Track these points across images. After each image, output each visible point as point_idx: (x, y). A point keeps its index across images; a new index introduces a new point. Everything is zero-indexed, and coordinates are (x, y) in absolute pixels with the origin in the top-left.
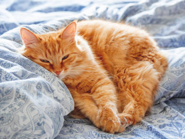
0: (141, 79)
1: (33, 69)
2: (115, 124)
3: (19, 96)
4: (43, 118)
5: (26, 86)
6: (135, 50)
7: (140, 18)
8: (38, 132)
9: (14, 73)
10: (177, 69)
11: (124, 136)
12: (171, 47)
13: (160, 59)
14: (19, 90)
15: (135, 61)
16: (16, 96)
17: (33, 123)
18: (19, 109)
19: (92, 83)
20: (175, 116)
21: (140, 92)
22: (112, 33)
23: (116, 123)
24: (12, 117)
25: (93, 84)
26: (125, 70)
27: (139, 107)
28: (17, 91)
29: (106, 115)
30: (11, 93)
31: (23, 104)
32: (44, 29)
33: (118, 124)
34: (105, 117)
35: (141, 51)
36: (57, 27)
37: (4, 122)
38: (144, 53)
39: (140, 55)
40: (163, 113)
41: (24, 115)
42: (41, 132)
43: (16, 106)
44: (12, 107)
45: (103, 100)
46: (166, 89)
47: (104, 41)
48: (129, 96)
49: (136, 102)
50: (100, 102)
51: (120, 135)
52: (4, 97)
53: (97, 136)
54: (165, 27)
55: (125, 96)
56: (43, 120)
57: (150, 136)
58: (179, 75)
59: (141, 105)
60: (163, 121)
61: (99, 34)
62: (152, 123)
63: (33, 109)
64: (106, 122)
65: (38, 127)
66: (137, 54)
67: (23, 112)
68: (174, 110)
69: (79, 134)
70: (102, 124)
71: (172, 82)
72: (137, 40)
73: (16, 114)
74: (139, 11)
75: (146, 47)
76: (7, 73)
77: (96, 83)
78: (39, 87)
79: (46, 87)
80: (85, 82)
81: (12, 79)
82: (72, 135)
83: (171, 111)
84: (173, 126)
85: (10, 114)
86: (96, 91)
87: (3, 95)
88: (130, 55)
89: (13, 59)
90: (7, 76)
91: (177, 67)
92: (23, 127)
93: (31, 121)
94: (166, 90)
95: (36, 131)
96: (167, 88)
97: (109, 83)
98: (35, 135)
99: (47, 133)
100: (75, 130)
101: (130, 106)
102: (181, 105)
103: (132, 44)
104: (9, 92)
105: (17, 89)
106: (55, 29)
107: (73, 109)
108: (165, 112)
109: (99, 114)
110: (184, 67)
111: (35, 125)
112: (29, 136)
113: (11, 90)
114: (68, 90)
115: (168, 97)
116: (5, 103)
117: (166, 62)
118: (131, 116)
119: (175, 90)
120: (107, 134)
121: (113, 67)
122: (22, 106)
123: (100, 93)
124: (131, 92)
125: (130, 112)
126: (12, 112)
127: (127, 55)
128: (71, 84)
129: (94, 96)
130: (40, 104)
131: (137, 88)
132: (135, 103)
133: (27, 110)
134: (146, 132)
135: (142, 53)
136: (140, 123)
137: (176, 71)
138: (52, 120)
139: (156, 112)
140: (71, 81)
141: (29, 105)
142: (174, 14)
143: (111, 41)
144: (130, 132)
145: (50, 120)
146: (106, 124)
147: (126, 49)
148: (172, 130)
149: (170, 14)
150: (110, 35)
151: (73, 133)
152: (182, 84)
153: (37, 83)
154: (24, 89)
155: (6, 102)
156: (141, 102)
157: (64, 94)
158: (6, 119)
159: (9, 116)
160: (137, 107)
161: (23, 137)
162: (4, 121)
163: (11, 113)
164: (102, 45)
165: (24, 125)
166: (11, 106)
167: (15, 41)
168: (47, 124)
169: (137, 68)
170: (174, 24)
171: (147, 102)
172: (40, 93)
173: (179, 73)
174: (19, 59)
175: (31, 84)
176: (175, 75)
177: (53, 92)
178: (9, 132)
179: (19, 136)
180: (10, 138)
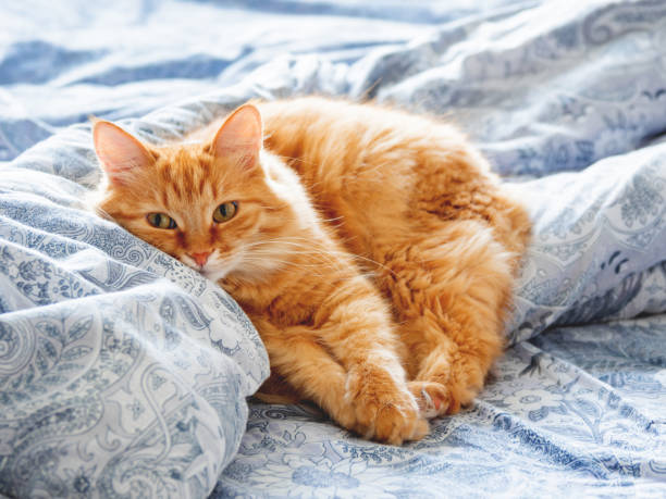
0: (461, 279)
1: (134, 258)
2: (404, 414)
3: (113, 344)
4: (191, 409)
5: (131, 312)
6: (431, 188)
7: (420, 92)
8: (182, 450)
9: (84, 274)
10: (562, 241)
11: (429, 449)
12: (520, 173)
13: (508, 211)
14: (111, 324)
16: (104, 342)
17: (164, 425)
18: (118, 381)
19: (316, 295)
20: (571, 380)
21: (463, 317)
22: (360, 139)
23: (408, 412)
24: (100, 408)
25: (319, 298)
26: (409, 250)
27: (464, 360)
28: (106, 327)
29: (374, 389)
30: (90, 334)
31: (130, 368)
32: (143, 133)
33: (411, 415)
34: (372, 395)
35: (450, 190)
36: (180, 128)
37: (75, 425)
38: (458, 196)
39: (448, 203)
40: (531, 375)
41: (135, 400)
42: (191, 451)
43: (107, 374)
44: (95, 376)
45: (358, 345)
46: (532, 301)
47: (337, 166)
48: (433, 331)
49: (455, 345)
50: (350, 351)
51: (418, 448)
52: (68, 348)
53: (349, 454)
54: (497, 115)
55: (420, 333)
56: (191, 412)
57: (510, 445)
58: (566, 258)
59: (472, 354)
60: (538, 399)
61: (319, 145)
62: (506, 406)
63: (159, 382)
64: (374, 410)
65: (181, 434)
66: (438, 199)
67: (130, 393)
68: (567, 364)
69: (293, 450)
70: (362, 419)
71: (548, 281)
72: (436, 156)
73: (110, 398)
74: (412, 69)
75: (463, 177)
76: (66, 273)
77: (328, 295)
78: (168, 311)
79: (187, 310)
80: (294, 295)
81: (81, 290)
82: (272, 456)
83: (556, 366)
84: (569, 412)
85: (93, 399)
86: (331, 318)
87: (64, 343)
88: (419, 205)
89: (71, 230)
90: (66, 283)
91: (562, 235)
92: (136, 438)
93: (158, 418)
94: (533, 305)
95: (175, 447)
96: (534, 300)
97: (368, 292)
98: (174, 459)
99: (208, 453)
100: (277, 438)
101: (438, 360)
102: (577, 348)
103: (423, 171)
104: (83, 332)
105: (106, 322)
106: (177, 133)
107: (268, 373)
108: (536, 371)
109: (352, 388)
110: (579, 232)
111: (170, 431)
112: (156, 464)
113: (87, 326)
114: (245, 316)
115: (539, 324)
116: (71, 366)
117: (526, 220)
118: (443, 386)
119: (557, 303)
120: (380, 446)
121: (370, 244)
122: (125, 373)
123: (346, 324)
124: (438, 317)
125: (439, 376)
126: (97, 391)
127: (410, 204)
128: (252, 300)
129: (327, 334)
130: (177, 364)
131: (454, 304)
132: (453, 351)
133: (142, 385)
134: (492, 433)
135: (453, 195)
137: (558, 247)
138: (217, 410)
139: (508, 373)
140: (254, 294)
141: (146, 370)
142: (520, 73)
143: (358, 164)
144: (444, 436)
145: (212, 410)
146: (377, 418)
147: (406, 188)
148: (571, 424)
149: (508, 75)
150: (353, 145)
151: (273, 450)
152: (579, 285)
153: (160, 300)
154: (126, 320)
155: (74, 362)
156: (471, 347)
157: (238, 331)
158: (82, 414)
159: (89, 405)
160: (460, 363)
161: (137, 467)
162: (74, 421)
163: (94, 395)
164: (332, 177)
165: (137, 430)
166: (92, 375)
167: (63, 174)
168: (204, 425)
169: (444, 243)
170: (524, 105)
171: (487, 343)
172: (174, 330)
173: (567, 251)
174: (89, 228)
175: (144, 304)
176: (557, 259)
177: (207, 326)
178: (92, 455)
179: (124, 466)
180: (97, 474)
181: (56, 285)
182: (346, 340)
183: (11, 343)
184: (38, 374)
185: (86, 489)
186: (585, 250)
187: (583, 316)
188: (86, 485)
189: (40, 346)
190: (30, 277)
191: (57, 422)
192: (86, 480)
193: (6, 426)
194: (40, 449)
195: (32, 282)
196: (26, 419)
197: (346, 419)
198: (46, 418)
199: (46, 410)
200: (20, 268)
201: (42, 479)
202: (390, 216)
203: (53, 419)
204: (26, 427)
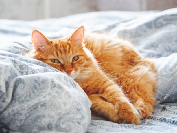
3: (54, 86)
6: (127, 57)
9: (37, 70)
10: (167, 74)
15: (130, 66)
16: (52, 85)
17: (73, 108)
18: (58, 96)
21: (144, 92)
25: (100, 86)
26: (124, 73)
28: (52, 80)
30: (47, 83)
31: (61, 92)
38: (135, 60)
39: (132, 62)
40: (164, 111)
41: (64, 101)
42: (81, 117)
43: (54, 94)
52: (41, 87)
53: (120, 126)
56: (80, 106)
58: (169, 79)
64: (126, 114)
65: (78, 111)
66: (129, 60)
67: (62, 99)
68: (176, 107)
71: (164, 85)
73: (57, 100)
75: (135, 55)
76: (33, 69)
77: (103, 85)
78: (66, 80)
80: (92, 85)
83: (172, 108)
86: (106, 91)
87: (39, 85)
89: (27, 61)
91: (167, 72)
92: (66, 112)
93: (71, 106)
94: (160, 93)
95: (77, 115)
96: (161, 91)
99: (85, 118)
104: (45, 82)
105: (51, 79)
109: (117, 108)
110: (172, 71)
111: (75, 110)
112: (73, 119)
113: (46, 80)
115: (162, 99)
118: (143, 109)
119: (167, 92)
122: (60, 94)
125: (141, 107)
129: (105, 95)
131: (141, 88)
133: (65, 97)
135: (133, 59)
136: (149, 118)
137: (166, 76)
139: (156, 111)
141: (66, 93)
144: (146, 124)
146: (127, 116)
151: (96, 126)
153: (63, 76)
154: (57, 79)
155: (43, 91)
158: (49, 104)
159: (51, 102)
161: (67, 120)
162: (46, 107)
163: (52, 99)
165: (66, 109)
166: (50, 94)
168: (83, 110)
173: (169, 77)
174: (32, 61)
175: (60, 76)
176: (166, 79)
177: (76, 86)
178: (53, 117)
179: (63, 120)
180: (55, 123)
181: (31, 72)
182: (112, 96)
183: (24, 85)
184: (32, 94)
185: (51, 128)
186: (174, 76)
187: (172, 99)
188: (51, 126)
189: (32, 86)
190: (23, 69)
191: (41, 107)
192: (51, 125)
193: (25, 109)
194: (36, 116)
195: (23, 71)
196: (31, 107)
197: (115, 119)
198: (37, 107)
199: (37, 104)
200: (19, 66)
201: (36, 125)
202: (117, 64)
203: (39, 107)
204: (31, 109)
